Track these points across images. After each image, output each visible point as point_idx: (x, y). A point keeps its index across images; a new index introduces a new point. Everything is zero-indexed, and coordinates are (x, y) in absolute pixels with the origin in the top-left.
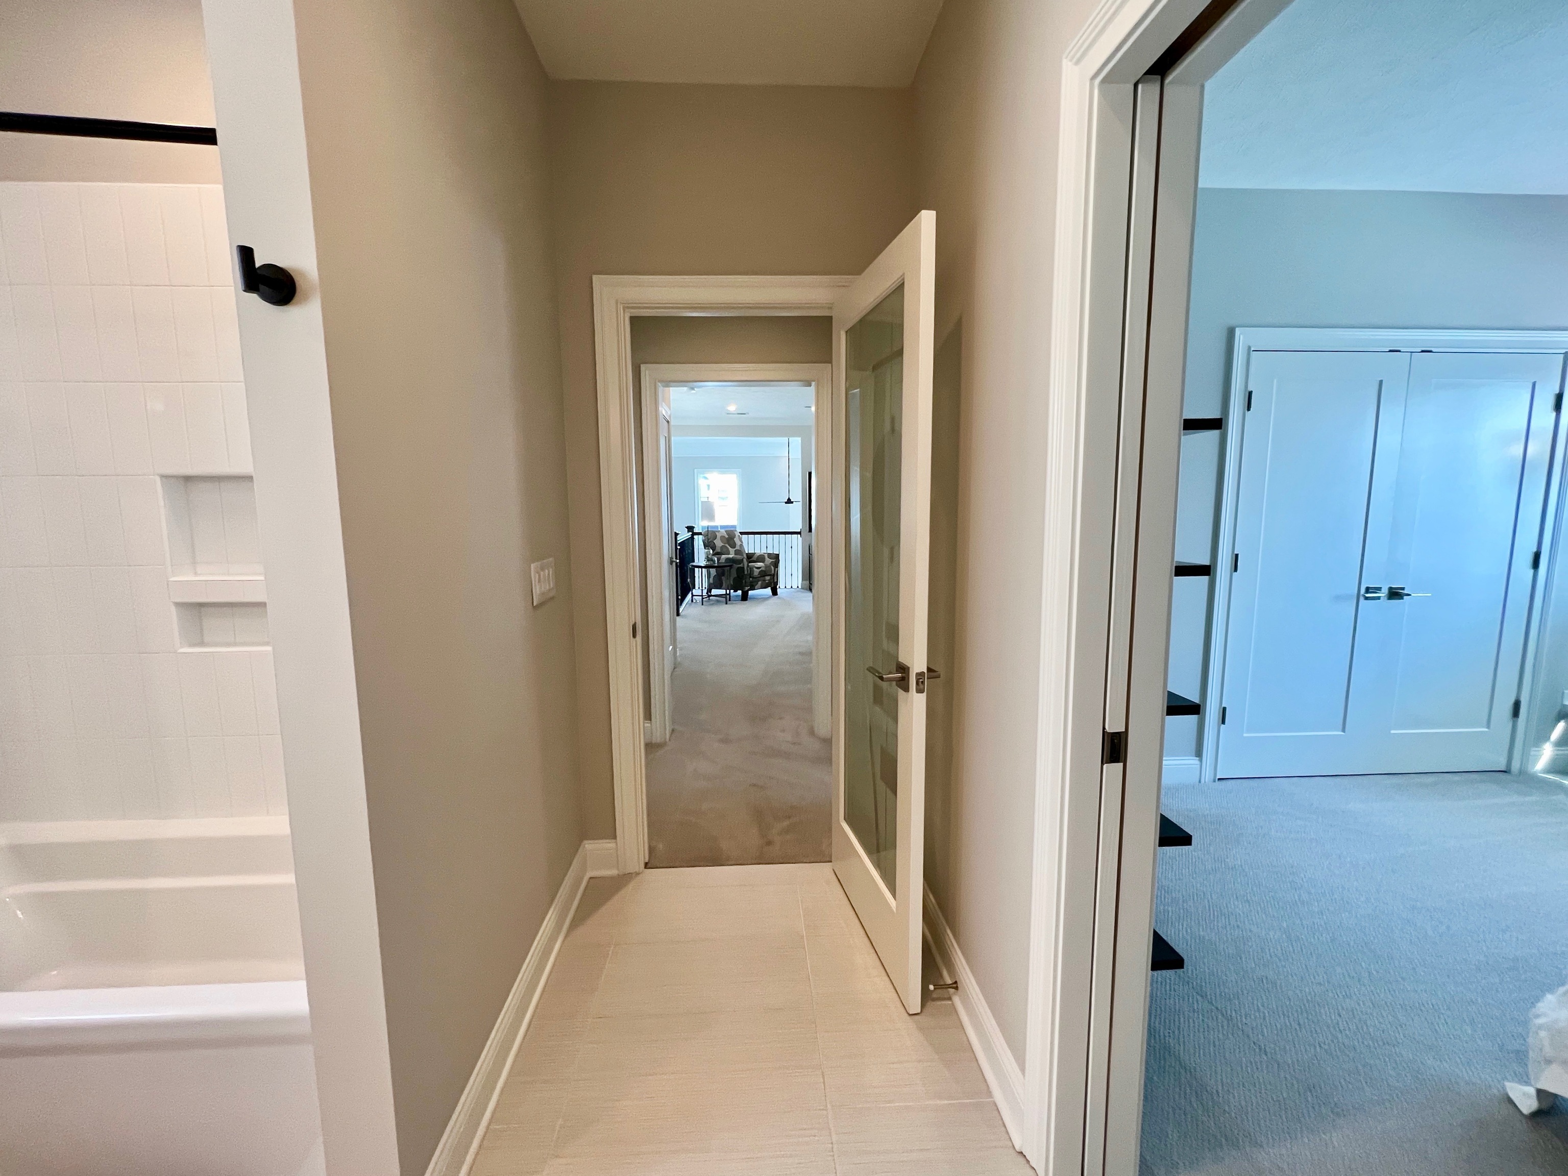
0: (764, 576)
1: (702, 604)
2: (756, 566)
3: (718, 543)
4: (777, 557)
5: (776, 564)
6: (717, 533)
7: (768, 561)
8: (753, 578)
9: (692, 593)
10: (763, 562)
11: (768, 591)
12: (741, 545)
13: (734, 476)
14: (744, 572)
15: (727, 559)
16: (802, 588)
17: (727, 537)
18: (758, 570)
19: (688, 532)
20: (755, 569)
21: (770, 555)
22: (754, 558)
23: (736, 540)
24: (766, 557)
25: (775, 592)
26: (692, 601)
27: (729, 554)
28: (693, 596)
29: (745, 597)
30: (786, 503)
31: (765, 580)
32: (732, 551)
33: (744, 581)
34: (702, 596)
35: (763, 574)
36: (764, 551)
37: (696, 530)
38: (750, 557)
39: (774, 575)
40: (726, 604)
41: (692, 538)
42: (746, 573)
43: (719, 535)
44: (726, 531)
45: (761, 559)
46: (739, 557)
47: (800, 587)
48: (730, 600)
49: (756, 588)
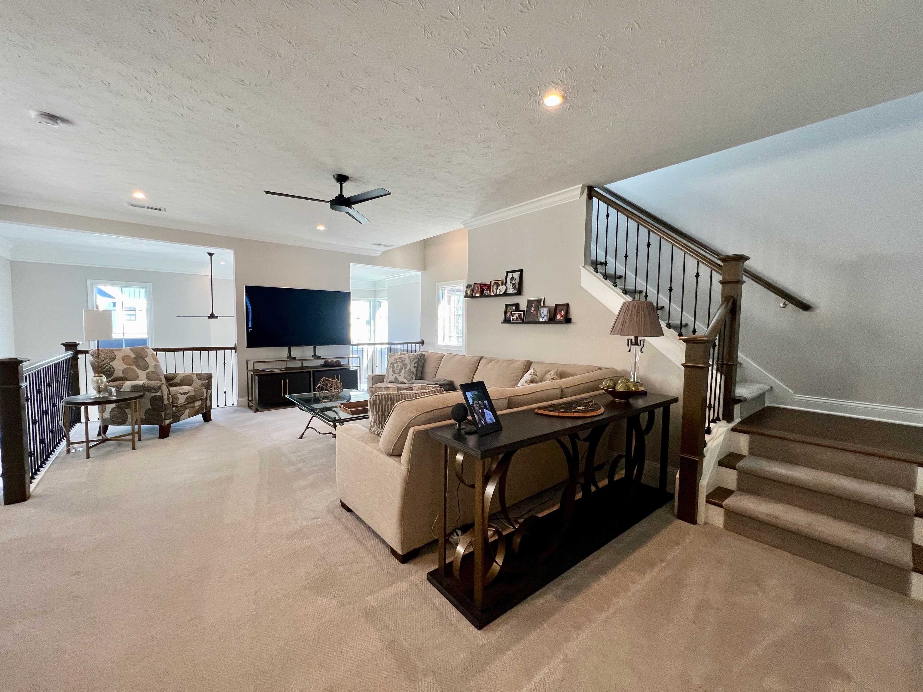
0: (193, 402)
1: (88, 457)
2: (182, 391)
3: (119, 366)
4: (209, 377)
5: (208, 387)
6: (116, 353)
7: (197, 383)
8: (177, 407)
9: (68, 440)
10: (190, 384)
11: (200, 417)
12: (157, 366)
13: (143, 291)
14: (163, 400)
15: (135, 388)
16: (239, 406)
17: (133, 356)
18: (185, 397)
19: (67, 350)
20: (179, 396)
21: (200, 376)
22: (177, 380)
23: (149, 360)
24: (195, 378)
25: (207, 418)
26: (69, 451)
27: (136, 378)
28: (69, 444)
29: (164, 433)
30: (209, 317)
31: (194, 407)
32: (142, 374)
33: (163, 413)
34: (87, 442)
35: (191, 400)
36: (188, 371)
37: (79, 348)
38: (170, 380)
39: (206, 399)
40: (134, 448)
41: (75, 358)
42: (166, 402)
43: (119, 355)
44: (131, 350)
45: (186, 381)
46: (154, 383)
47: (236, 404)
48: (139, 440)
49: (181, 419)
